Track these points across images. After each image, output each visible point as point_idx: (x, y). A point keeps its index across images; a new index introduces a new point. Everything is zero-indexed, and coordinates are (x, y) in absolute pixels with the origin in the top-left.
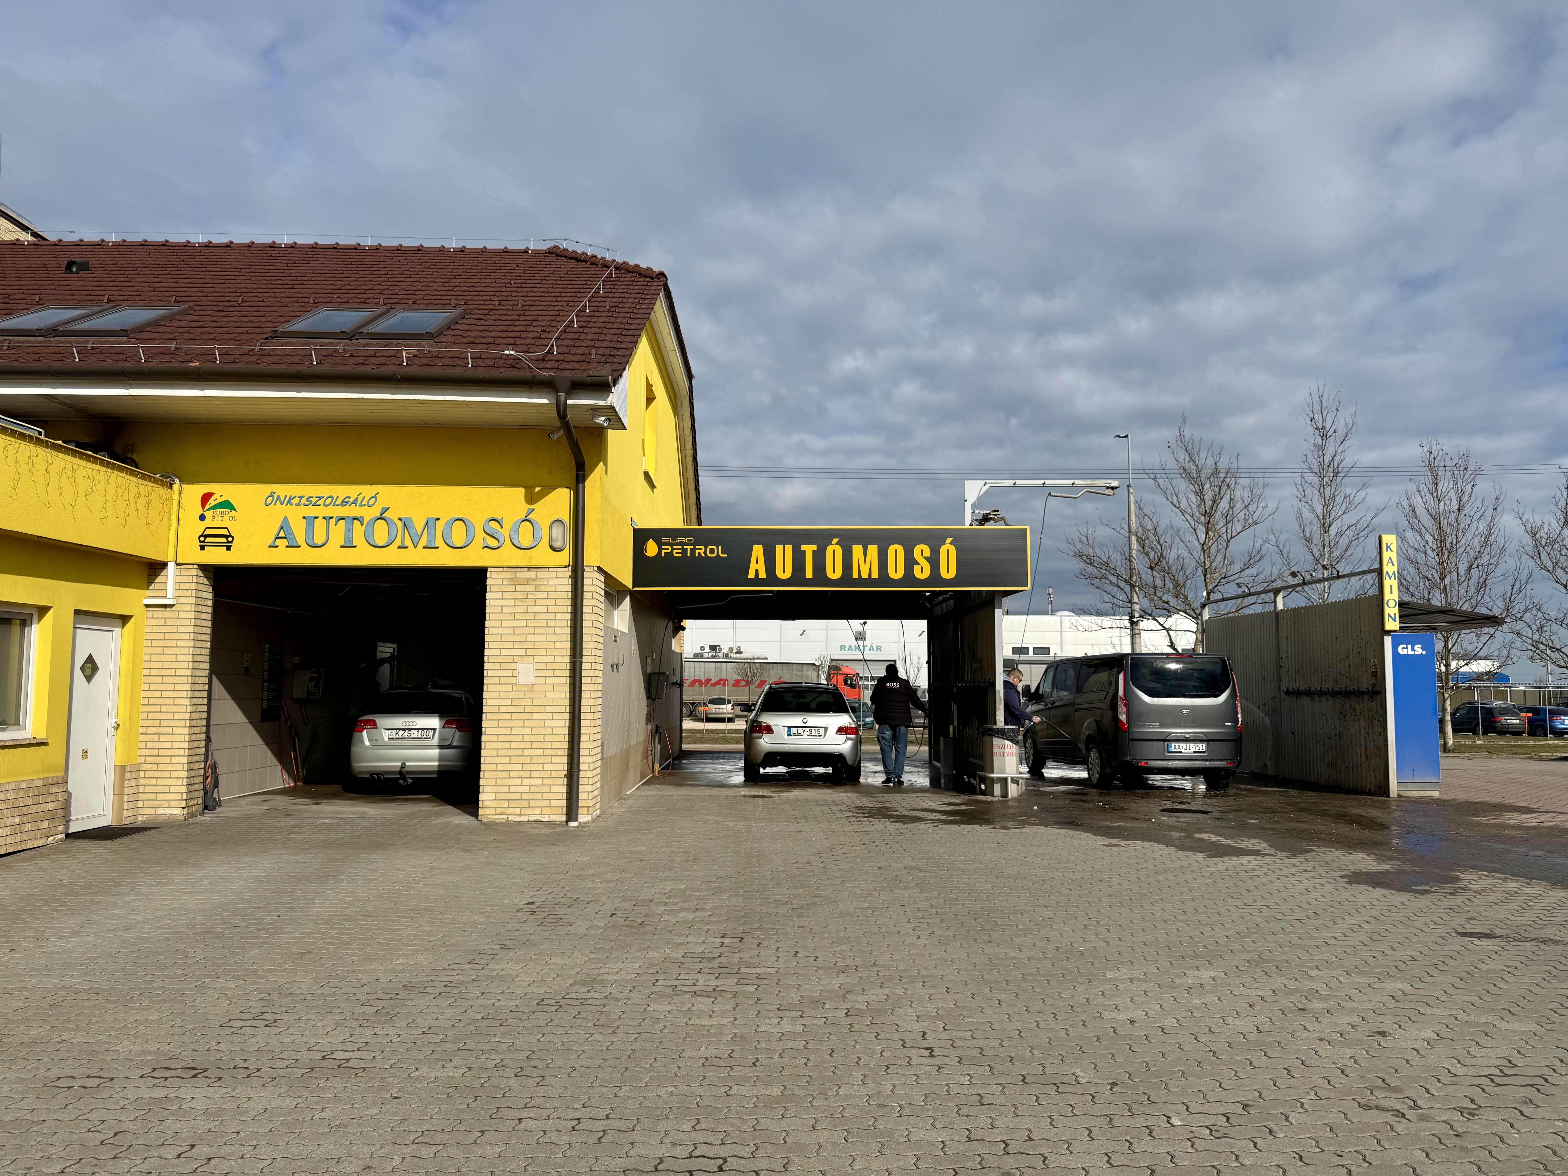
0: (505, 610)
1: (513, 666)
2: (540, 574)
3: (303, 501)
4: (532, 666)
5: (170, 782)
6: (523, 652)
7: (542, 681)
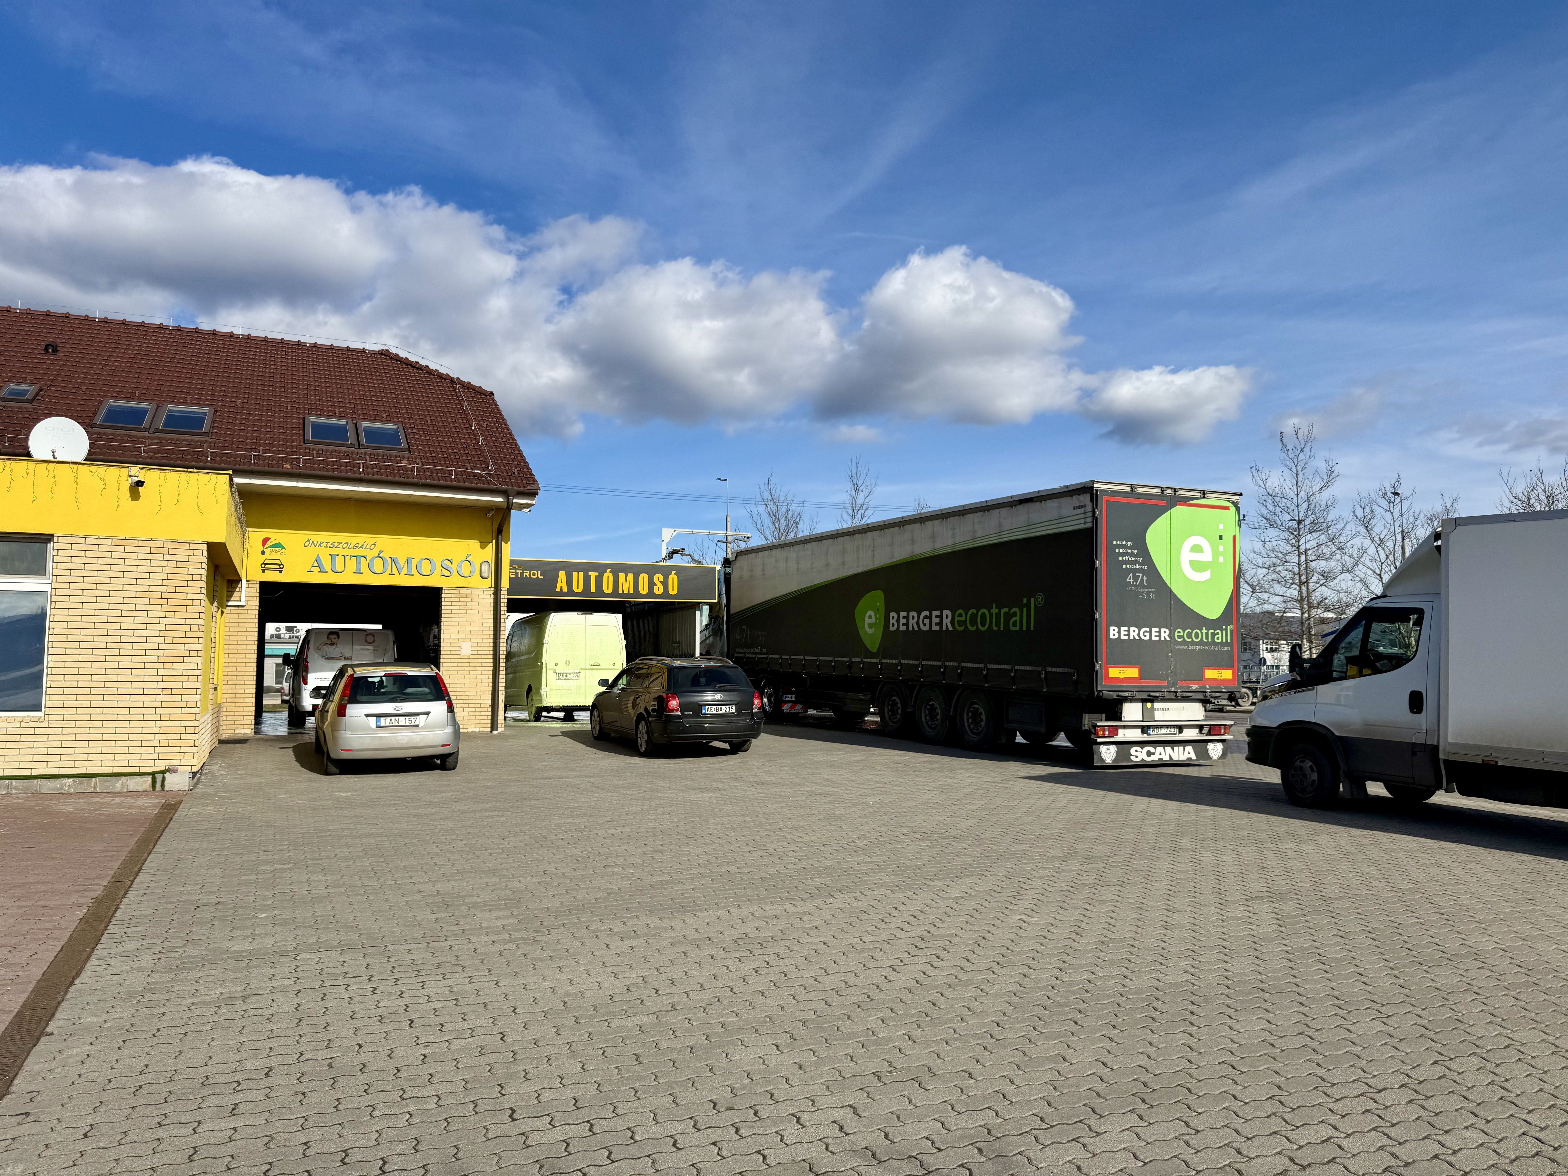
0: (453, 612)
1: (458, 644)
2: (474, 592)
3: (329, 545)
4: (469, 644)
5: (243, 713)
6: (464, 636)
7: (475, 653)
